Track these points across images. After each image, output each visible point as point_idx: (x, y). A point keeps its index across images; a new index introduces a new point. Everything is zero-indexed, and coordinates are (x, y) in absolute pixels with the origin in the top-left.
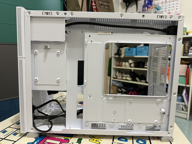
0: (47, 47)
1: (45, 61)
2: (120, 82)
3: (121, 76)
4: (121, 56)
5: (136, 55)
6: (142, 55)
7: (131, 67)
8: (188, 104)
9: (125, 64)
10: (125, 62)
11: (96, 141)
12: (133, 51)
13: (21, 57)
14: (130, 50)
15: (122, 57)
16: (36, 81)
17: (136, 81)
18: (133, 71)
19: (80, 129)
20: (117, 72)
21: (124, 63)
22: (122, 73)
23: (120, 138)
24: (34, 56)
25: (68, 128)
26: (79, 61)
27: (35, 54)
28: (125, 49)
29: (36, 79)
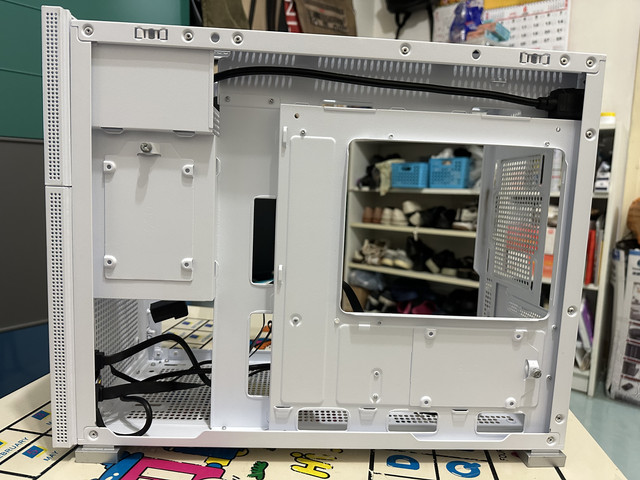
0: (150, 149)
1: (140, 198)
2: (373, 273)
3: (377, 254)
4: (377, 190)
5: (428, 186)
6: (446, 185)
7: (411, 225)
8: (591, 344)
9: (392, 215)
10: (392, 208)
11: (315, 469)
12: (418, 174)
13: (56, 182)
14: (409, 169)
15: (383, 193)
16: (109, 267)
17: (428, 270)
18: (416, 238)
19: (258, 430)
20: (366, 242)
21: (387, 212)
22: (381, 244)
23: (394, 457)
24: (104, 182)
25: (219, 429)
26: (256, 200)
27: (104, 173)
28: (393, 164)
29: (110, 262)
